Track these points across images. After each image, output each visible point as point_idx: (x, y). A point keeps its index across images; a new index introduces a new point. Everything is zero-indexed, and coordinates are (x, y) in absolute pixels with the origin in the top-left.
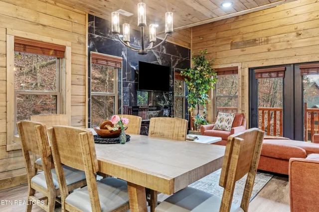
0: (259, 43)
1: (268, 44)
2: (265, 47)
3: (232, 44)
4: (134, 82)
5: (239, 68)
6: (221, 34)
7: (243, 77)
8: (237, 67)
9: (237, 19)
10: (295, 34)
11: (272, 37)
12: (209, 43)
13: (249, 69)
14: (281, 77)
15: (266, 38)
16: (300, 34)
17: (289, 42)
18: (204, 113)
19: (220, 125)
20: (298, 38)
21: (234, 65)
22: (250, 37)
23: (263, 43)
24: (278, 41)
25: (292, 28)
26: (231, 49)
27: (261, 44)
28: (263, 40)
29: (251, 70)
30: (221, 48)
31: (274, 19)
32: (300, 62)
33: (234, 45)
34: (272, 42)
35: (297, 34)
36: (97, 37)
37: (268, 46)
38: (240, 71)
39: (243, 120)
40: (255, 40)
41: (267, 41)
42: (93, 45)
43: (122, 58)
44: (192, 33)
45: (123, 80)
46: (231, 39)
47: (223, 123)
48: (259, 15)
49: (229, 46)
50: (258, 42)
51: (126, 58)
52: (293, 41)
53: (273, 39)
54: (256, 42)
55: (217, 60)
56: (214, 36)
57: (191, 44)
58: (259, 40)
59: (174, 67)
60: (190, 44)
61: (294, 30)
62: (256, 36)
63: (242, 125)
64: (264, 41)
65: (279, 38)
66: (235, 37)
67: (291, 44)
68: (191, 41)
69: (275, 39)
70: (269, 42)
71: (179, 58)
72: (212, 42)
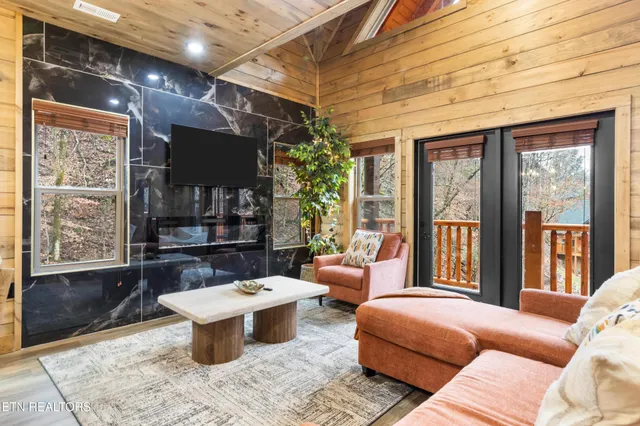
0: (434, 87)
1: (450, 87)
2: (444, 95)
3: (385, 93)
4: (163, 167)
5: (397, 139)
6: (367, 75)
7: (403, 158)
8: (393, 139)
9: (393, 42)
10: (502, 63)
11: (457, 74)
12: (345, 93)
13: (416, 142)
14: (477, 156)
15: (446, 77)
16: (514, 63)
17: (492, 82)
18: (331, 230)
19: (354, 255)
20: (511, 70)
21: (388, 135)
22: (418, 76)
23: (441, 87)
24: (469, 79)
25: (498, 51)
26: (383, 104)
27: (437, 89)
28: (441, 81)
29: (419, 144)
30: (366, 103)
31: (462, 35)
32: (512, 122)
33: (388, 95)
34: (460, 82)
35: (508, 61)
36: (54, 69)
37: (450, 93)
38: (398, 147)
39: (400, 247)
40: (426, 82)
41: (448, 82)
42: (41, 86)
43: (128, 117)
44: (318, 77)
45: (131, 162)
46: (383, 83)
47: (358, 253)
48: (434, 29)
49: (381, 96)
50: (431, 85)
51: (140, 118)
52: (500, 77)
53: (461, 77)
54: (429, 85)
55: (360, 126)
56: (353, 79)
57: (318, 99)
58: (434, 81)
59: (272, 140)
60: (314, 98)
61: (501, 54)
62: (428, 74)
63: (397, 256)
64: (444, 84)
65: (473, 73)
66: (391, 78)
67: (494, 86)
68: (318, 91)
69: (463, 77)
70: (453, 85)
71: (285, 124)
72: (350, 91)
